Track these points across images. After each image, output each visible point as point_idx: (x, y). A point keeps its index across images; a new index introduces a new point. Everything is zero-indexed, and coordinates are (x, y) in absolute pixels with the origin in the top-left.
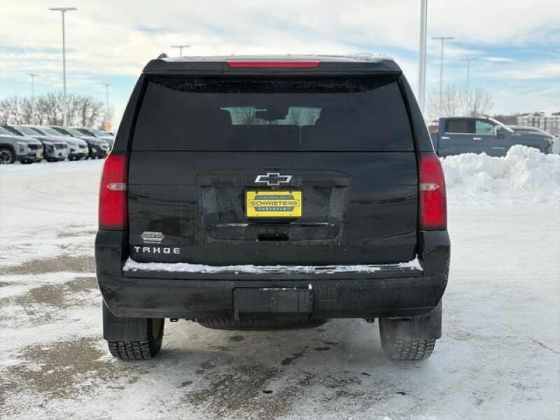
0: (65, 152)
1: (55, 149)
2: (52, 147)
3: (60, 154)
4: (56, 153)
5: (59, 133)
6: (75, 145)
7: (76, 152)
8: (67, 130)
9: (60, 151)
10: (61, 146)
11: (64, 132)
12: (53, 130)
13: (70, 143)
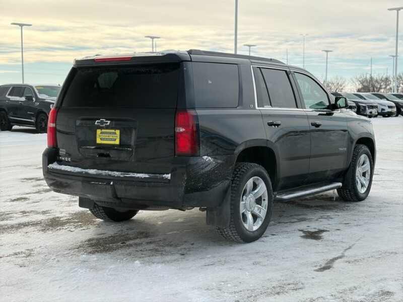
0: (374, 111)
1: (367, 109)
2: (365, 107)
3: (371, 113)
4: (368, 111)
5: (377, 98)
6: (385, 106)
7: (386, 111)
8: (385, 95)
9: (371, 110)
10: (372, 107)
11: (381, 97)
12: (373, 95)
13: (381, 104)
